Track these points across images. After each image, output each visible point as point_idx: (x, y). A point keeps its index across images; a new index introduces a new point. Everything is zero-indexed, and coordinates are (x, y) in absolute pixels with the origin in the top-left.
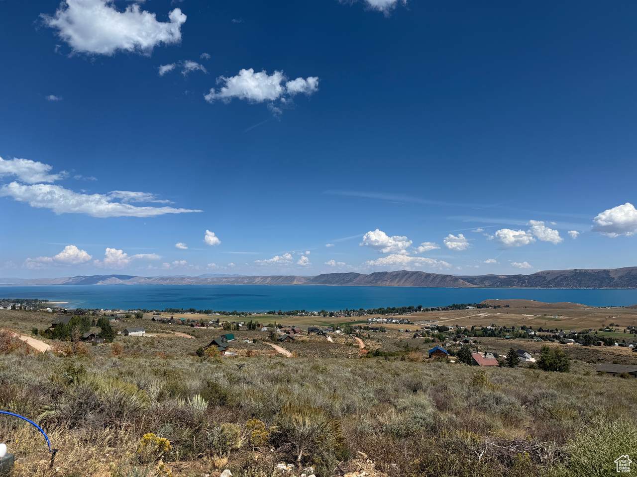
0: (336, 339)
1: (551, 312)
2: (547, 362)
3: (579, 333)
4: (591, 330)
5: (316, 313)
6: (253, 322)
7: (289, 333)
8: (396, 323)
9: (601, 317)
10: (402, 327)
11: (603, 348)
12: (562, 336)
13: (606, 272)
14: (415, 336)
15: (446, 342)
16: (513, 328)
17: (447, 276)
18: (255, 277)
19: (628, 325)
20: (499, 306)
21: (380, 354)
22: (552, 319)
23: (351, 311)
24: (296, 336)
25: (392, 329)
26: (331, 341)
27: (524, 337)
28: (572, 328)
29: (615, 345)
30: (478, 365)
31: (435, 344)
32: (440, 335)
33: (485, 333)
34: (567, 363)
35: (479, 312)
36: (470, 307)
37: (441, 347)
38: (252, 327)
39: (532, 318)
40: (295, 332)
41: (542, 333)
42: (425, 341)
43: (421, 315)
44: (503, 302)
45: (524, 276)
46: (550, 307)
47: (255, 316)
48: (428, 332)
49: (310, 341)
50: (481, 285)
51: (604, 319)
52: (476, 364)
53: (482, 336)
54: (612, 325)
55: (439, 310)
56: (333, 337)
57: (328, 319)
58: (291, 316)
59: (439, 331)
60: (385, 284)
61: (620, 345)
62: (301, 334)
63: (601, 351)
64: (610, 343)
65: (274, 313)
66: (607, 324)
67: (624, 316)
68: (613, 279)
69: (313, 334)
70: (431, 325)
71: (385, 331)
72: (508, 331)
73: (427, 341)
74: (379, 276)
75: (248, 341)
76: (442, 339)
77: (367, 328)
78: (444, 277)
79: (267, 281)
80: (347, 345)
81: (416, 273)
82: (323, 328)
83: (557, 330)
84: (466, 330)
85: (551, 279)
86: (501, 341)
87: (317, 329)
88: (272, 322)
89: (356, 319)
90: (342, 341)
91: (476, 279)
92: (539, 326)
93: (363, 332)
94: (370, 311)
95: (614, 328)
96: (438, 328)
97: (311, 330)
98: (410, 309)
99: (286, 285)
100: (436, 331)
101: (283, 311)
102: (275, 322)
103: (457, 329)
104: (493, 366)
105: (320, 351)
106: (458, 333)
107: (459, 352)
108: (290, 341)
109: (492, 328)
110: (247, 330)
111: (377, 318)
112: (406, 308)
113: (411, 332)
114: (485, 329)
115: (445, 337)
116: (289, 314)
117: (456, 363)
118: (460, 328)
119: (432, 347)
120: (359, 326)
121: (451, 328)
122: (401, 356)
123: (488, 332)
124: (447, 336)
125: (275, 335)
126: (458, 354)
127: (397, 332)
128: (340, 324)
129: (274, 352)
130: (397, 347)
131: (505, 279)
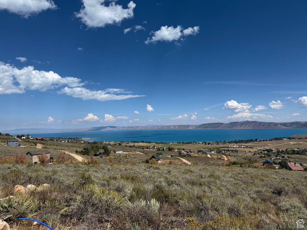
0: (212, 156)
5: (201, 143)
6: (171, 147)
7: (188, 153)
8: (244, 148)
10: (247, 150)
14: (254, 155)
15: (272, 157)
17: (271, 123)
18: (170, 126)
20: (301, 138)
21: (236, 164)
23: (219, 142)
24: (192, 154)
25: (241, 151)
26: (210, 157)
30: (292, 170)
31: (265, 158)
32: (268, 153)
33: (294, 152)
35: (290, 142)
36: (284, 139)
37: (269, 160)
38: (170, 149)
40: (191, 152)
42: (260, 157)
43: (257, 143)
44: (304, 136)
47: (171, 145)
48: (261, 152)
49: (199, 156)
50: (291, 127)
52: (290, 169)
53: (292, 154)
55: (267, 141)
56: (211, 155)
57: (207, 146)
58: (189, 144)
60: (237, 128)
62: (194, 153)
65: (180, 143)
69: (200, 153)
70: (263, 149)
71: (238, 152)
73: (261, 157)
74: (234, 124)
75: (169, 156)
76: (269, 156)
77: (228, 151)
79: (176, 128)
80: (218, 159)
81: (254, 122)
82: (205, 150)
84: (283, 151)
86: (304, 157)
87: (202, 151)
88: (180, 147)
89: (222, 146)
90: (215, 157)
91: (288, 124)
93: (226, 153)
94: (229, 142)
96: (267, 150)
97: (199, 151)
98: (251, 141)
100: (266, 152)
101: (184, 142)
102: (181, 147)
103: (277, 150)
104: (301, 170)
105: (204, 162)
106: (278, 153)
107: (280, 162)
108: (189, 157)
109: (298, 150)
110: (168, 151)
111: (233, 145)
112: (249, 140)
113: (252, 152)
114: (293, 150)
115: (271, 155)
116: (187, 143)
117: (279, 168)
118: (279, 150)
119: (264, 160)
120: (224, 149)
121: (274, 150)
122: (247, 165)
123: (296, 152)
124: (272, 154)
125: (181, 153)
126: (280, 164)
127: (244, 153)
128: (214, 148)
129: (181, 162)
130: (245, 160)
131: (305, 123)
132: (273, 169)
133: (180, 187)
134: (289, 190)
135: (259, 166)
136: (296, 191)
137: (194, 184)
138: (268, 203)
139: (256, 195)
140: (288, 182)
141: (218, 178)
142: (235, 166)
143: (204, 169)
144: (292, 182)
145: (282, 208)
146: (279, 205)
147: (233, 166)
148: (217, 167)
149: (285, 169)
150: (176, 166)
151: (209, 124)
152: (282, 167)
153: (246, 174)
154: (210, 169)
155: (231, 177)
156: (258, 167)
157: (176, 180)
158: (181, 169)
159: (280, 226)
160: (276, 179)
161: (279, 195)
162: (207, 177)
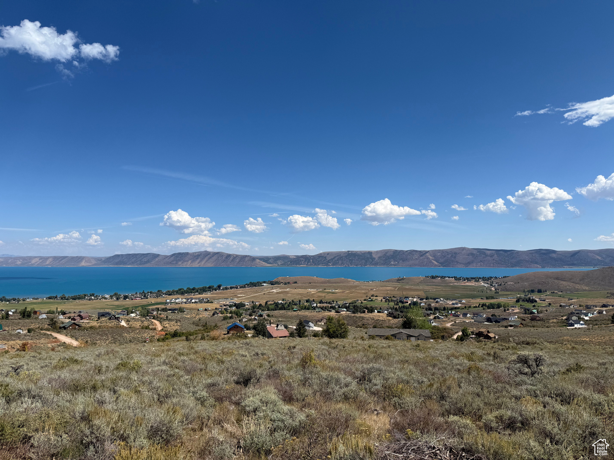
0: (131, 323)
1: (330, 286)
2: (331, 330)
3: (350, 304)
4: (358, 300)
5: (107, 296)
6: (28, 309)
7: (74, 320)
8: (196, 302)
9: (366, 290)
10: (201, 307)
11: (367, 315)
12: (337, 307)
13: (370, 253)
14: (214, 314)
15: (243, 318)
16: (300, 301)
17: (246, 256)
18: (31, 258)
19: (384, 295)
20: (289, 283)
21: (178, 335)
22: (330, 292)
23: (148, 293)
24: (83, 322)
25: (191, 309)
26: (125, 325)
27: (308, 309)
28: (344, 300)
29: (375, 312)
30: (272, 337)
31: (232, 320)
32: (238, 311)
33: (277, 307)
34: (347, 330)
35: (272, 288)
36: (264, 284)
37: (238, 323)
38: (25, 314)
39: (314, 292)
40: (82, 318)
41: (322, 305)
42: (224, 318)
43: (221, 293)
44: (292, 279)
45: (309, 256)
46: (329, 282)
47: (30, 303)
48: (226, 310)
49: (100, 326)
50: (275, 265)
51: (367, 291)
52: (270, 336)
53: (273, 310)
54: (372, 296)
55: (237, 288)
56: (128, 321)
57: (121, 302)
58: (77, 301)
59: (237, 308)
60: (186, 265)
61: (378, 312)
62: (90, 319)
63: (365, 318)
64: (371, 310)
65: (56, 297)
66: (369, 296)
67: (381, 288)
68: (375, 259)
69: (103, 319)
70: (230, 303)
71: (183, 312)
72: (296, 304)
73: (225, 318)
74: (180, 257)
75: (21, 331)
76: (238, 315)
77: (165, 310)
78: (243, 258)
79: (48, 263)
80: (142, 328)
81: (218, 253)
82: (116, 312)
83: (333, 301)
84: (260, 305)
85: (330, 259)
86: (290, 313)
87: (109, 314)
88: (53, 308)
89: (153, 300)
90: (138, 324)
91: (271, 259)
92: (320, 299)
93: (160, 314)
94: (169, 292)
95: (374, 298)
96: (235, 305)
97: (103, 315)
98: (210, 289)
99: (72, 266)
100: (234, 308)
101: (67, 296)
102: (57, 308)
103: (252, 304)
104: (285, 337)
105: (112, 337)
106: (253, 309)
107: (255, 326)
108: (75, 329)
109: (282, 302)
110: (19, 319)
111: (176, 299)
112: (206, 288)
113: (210, 310)
114: (276, 303)
115: (242, 313)
116: (74, 298)
117: (253, 337)
118: (256, 304)
119: (229, 323)
120: (156, 308)
121: (248, 305)
122: (200, 335)
123: (280, 306)
124: (244, 312)
125: (57, 322)
126: (255, 328)
127: (196, 312)
128: (136, 307)
129: (55, 342)
130: (196, 326)
131: (295, 258)
132: (244, 339)
133: (40, 401)
134: (262, 374)
135: (220, 335)
136: (273, 374)
137: (78, 388)
138: (226, 403)
139: (207, 392)
140: (264, 359)
141: (136, 368)
142: (175, 339)
143: (107, 353)
144: (269, 358)
145: (248, 408)
146: (243, 404)
147: (173, 339)
148: (139, 346)
149: (261, 337)
150: (40, 354)
151: (129, 255)
152: (257, 334)
153: (194, 354)
154: (121, 351)
155: (164, 363)
156: (219, 337)
157: (32, 386)
158: (51, 359)
159: (242, 442)
160: (246, 356)
161: (245, 386)
162: (112, 369)
